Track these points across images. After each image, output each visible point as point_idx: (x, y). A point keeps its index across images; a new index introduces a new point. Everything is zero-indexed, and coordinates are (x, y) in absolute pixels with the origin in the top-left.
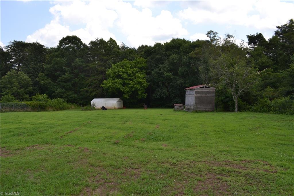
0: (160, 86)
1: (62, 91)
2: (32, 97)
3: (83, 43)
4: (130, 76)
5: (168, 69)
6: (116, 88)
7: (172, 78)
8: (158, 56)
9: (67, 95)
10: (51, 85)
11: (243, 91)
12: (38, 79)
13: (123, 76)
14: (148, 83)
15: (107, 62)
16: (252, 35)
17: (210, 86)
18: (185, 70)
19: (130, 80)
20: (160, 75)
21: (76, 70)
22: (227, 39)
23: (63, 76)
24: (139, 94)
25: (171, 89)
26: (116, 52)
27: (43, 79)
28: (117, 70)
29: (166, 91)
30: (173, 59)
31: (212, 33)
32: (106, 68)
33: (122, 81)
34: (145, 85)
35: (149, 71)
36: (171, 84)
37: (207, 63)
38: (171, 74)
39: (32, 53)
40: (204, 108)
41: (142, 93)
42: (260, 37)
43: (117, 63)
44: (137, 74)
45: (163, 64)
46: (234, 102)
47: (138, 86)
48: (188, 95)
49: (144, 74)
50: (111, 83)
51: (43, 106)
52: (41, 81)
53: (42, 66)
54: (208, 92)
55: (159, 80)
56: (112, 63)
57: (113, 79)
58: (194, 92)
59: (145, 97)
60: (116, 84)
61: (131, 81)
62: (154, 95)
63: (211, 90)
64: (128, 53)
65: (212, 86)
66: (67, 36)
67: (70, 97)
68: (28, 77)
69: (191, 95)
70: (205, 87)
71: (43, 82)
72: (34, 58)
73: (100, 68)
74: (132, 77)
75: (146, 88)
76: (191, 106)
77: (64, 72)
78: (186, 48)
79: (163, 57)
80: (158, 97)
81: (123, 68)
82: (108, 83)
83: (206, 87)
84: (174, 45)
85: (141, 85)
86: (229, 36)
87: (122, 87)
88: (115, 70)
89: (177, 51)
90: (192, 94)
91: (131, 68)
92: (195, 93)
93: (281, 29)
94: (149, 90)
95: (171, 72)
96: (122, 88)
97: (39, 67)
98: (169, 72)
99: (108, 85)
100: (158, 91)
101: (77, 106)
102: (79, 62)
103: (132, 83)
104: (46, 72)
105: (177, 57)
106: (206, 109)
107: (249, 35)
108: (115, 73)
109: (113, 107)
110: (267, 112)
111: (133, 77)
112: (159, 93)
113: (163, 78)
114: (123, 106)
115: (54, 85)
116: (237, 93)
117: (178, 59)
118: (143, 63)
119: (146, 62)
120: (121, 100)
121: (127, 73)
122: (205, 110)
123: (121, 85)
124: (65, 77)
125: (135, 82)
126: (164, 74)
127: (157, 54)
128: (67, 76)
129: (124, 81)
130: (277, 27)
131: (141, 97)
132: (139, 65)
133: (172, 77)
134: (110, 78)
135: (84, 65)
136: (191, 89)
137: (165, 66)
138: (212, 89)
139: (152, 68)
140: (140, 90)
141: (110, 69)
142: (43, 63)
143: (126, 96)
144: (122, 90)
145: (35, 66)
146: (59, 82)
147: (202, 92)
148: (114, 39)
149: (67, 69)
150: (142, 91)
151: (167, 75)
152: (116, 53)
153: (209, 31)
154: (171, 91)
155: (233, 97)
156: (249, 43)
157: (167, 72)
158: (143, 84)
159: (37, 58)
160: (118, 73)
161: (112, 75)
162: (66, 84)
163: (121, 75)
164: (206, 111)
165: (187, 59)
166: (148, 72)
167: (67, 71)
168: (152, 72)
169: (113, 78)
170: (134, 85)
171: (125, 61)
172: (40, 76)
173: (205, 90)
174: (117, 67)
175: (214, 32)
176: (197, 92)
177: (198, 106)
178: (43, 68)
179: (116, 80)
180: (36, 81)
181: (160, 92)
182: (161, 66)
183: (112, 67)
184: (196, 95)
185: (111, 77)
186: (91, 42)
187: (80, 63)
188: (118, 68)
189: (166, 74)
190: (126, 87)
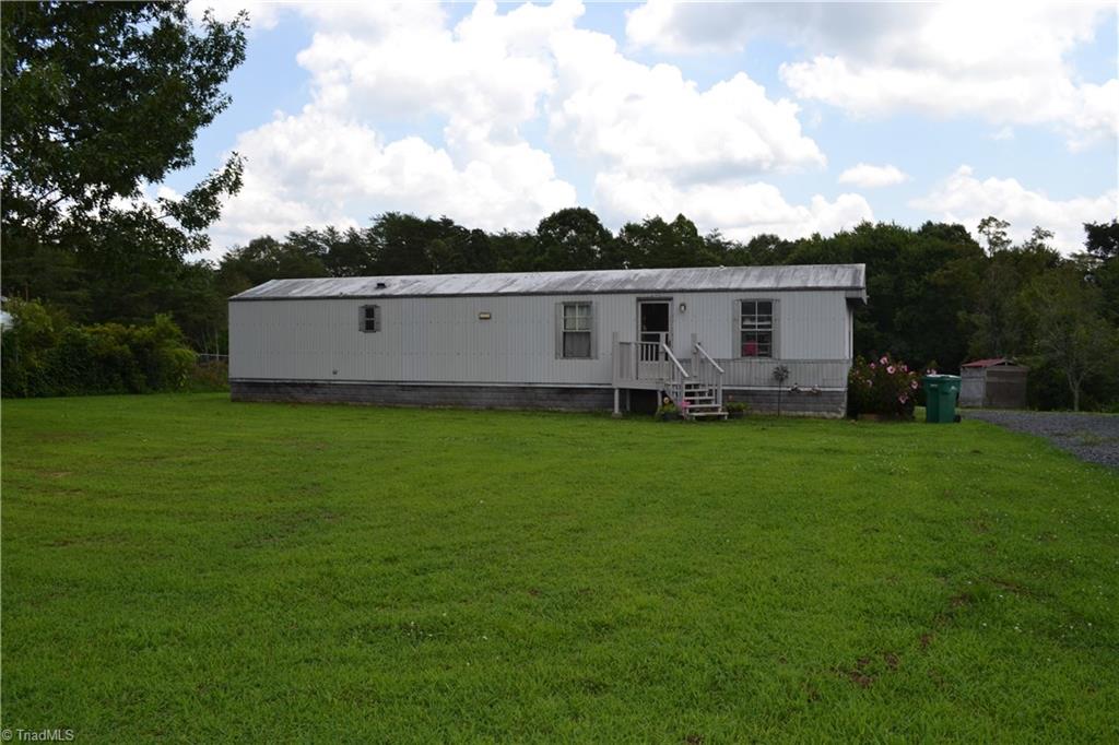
3: (604, 229)
7: (875, 336)
11: (1090, 372)
16: (1099, 224)
17: (1017, 362)
22: (1034, 240)
31: (993, 224)
37: (999, 308)
38: (873, 326)
46: (1072, 394)
48: (969, 380)
54: (1013, 375)
58: (984, 373)
63: (1019, 371)
65: (1021, 363)
66: (565, 209)
69: (976, 380)
70: (1006, 363)
83: (1009, 364)
84: (877, 247)
86: (1041, 234)
89: (888, 262)
90: (978, 378)
92: (987, 376)
107: (1092, 223)
116: (1078, 378)
133: (877, 334)
136: (976, 367)
138: (1022, 368)
147: (1001, 374)
148: (687, 217)
153: (987, 218)
155: (1070, 383)
156: (1091, 246)
165: (921, 289)
173: (1006, 369)
175: (1000, 221)
176: (990, 374)
184: (987, 379)
186: (625, 227)
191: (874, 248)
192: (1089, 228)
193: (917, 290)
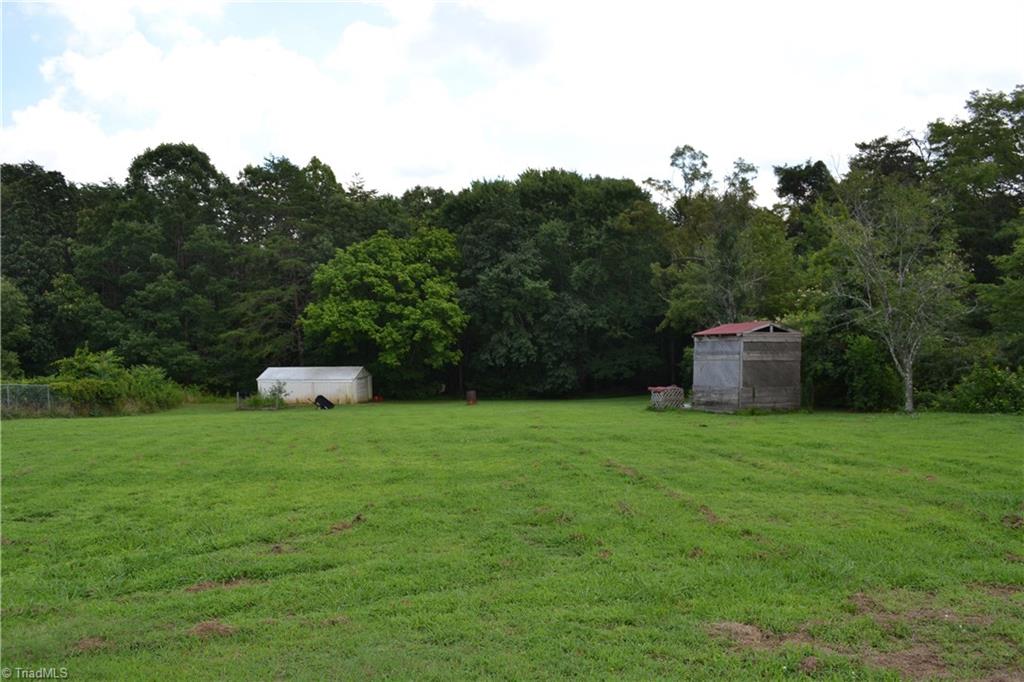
0: (507, 323)
1: (146, 339)
2: (58, 362)
3: (219, 172)
4: (402, 292)
5: (537, 267)
6: (355, 332)
7: (549, 298)
8: (500, 224)
9: (164, 354)
10: (102, 319)
12: (50, 297)
13: (379, 289)
14: (466, 314)
15: (315, 240)
16: (791, 166)
17: (787, 326)
18: (594, 270)
19: (406, 303)
20: (508, 286)
21: (198, 266)
22: (736, 175)
23: (150, 286)
24: (437, 352)
25: (546, 336)
26: (343, 206)
27: (70, 298)
28: (354, 269)
29: (529, 344)
30: (552, 235)
31: (688, 154)
32: (311, 260)
33: (375, 307)
34: (457, 320)
35: (467, 272)
36: (546, 318)
38: (545, 284)
39: (26, 201)
40: (770, 399)
41: (446, 348)
42: (817, 171)
43: (355, 244)
44: (429, 283)
45: (514, 250)
46: (900, 382)
47: (433, 325)
48: (710, 357)
49: (452, 283)
50: (337, 314)
51: (109, 396)
52: (62, 303)
53: (65, 249)
54: (781, 347)
55: (504, 306)
56: (331, 244)
57: (345, 300)
58: (740, 346)
59: (456, 363)
60: (355, 317)
61: (410, 308)
62: (485, 356)
63: (790, 340)
64: (386, 211)
65: (790, 327)
66: (162, 145)
67: (175, 360)
68: (14, 289)
69: (724, 357)
70: (771, 328)
71: (70, 306)
72: (32, 221)
73: (289, 263)
74: (410, 292)
75: (459, 331)
76: (722, 394)
77: (152, 272)
78: (595, 201)
79: (515, 229)
80: (501, 362)
81: (378, 263)
82: (324, 313)
83: (776, 330)
85: (444, 322)
86: (743, 167)
87: (377, 327)
88: (349, 269)
89: (560, 208)
90: (727, 353)
91: (406, 261)
92: (745, 350)
93: (868, 151)
94: (469, 340)
95: (545, 280)
96: (377, 331)
97: (55, 253)
98: (538, 279)
99: (327, 320)
100: (500, 341)
101: (200, 394)
102: (210, 237)
103: (412, 313)
104: (81, 270)
105: (565, 229)
106: (775, 402)
107: (782, 166)
108: (348, 278)
109: (342, 397)
110: (1011, 411)
111: (416, 294)
112: (503, 351)
113: (519, 297)
114: (374, 395)
115: (115, 320)
117: (567, 234)
118: (445, 246)
119: (459, 243)
120: (366, 373)
121: (393, 279)
122: (772, 405)
123: (373, 319)
124: (159, 288)
125: (422, 309)
126: (523, 286)
127: (498, 217)
128: (165, 285)
129: (383, 308)
130: (857, 146)
131: (441, 363)
132: (434, 253)
133: (551, 295)
134: (331, 296)
135: (225, 248)
136: (724, 336)
137: (524, 258)
138: (793, 336)
139: (480, 264)
140: (439, 337)
141: (326, 264)
142: (69, 240)
143: (391, 359)
144: (377, 337)
145: (36, 248)
146: (133, 309)
147: (764, 347)
148: (324, 161)
149: (163, 260)
150: (445, 342)
151: (535, 288)
152: (342, 210)
153: (681, 146)
154: (544, 342)
155: (897, 363)
156: (782, 192)
157: (532, 277)
158: (451, 317)
159: (44, 220)
160: (361, 279)
161: (340, 284)
162: (160, 315)
163: (371, 286)
164: (775, 411)
165: (603, 237)
166: (463, 276)
167: (165, 268)
168: (480, 276)
169: (343, 295)
170: (420, 320)
171: (383, 238)
172: (60, 286)
173: (772, 337)
174: (353, 258)
175: (697, 151)
176: (750, 347)
177: (757, 395)
178: (67, 256)
179: (356, 304)
180: (44, 302)
181: (507, 345)
182: (512, 257)
183: (333, 258)
184: (744, 356)
185: (336, 294)
186: (245, 170)
187: (213, 241)
188: (357, 261)
189: (530, 284)
190: (389, 328)
191: (542, 191)
192: (778, 170)
193: (598, 238)
